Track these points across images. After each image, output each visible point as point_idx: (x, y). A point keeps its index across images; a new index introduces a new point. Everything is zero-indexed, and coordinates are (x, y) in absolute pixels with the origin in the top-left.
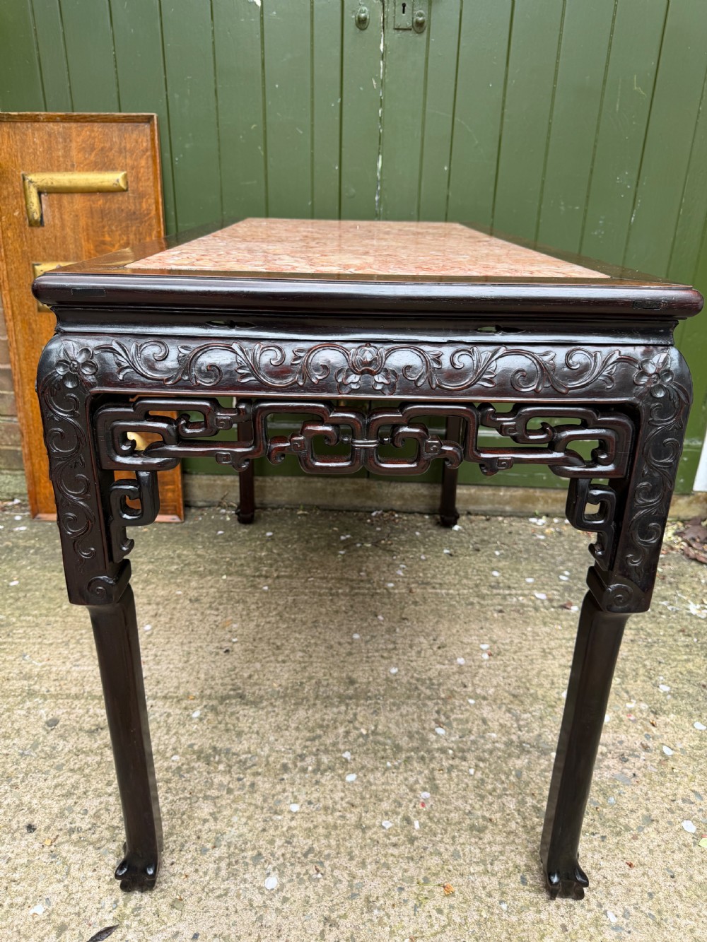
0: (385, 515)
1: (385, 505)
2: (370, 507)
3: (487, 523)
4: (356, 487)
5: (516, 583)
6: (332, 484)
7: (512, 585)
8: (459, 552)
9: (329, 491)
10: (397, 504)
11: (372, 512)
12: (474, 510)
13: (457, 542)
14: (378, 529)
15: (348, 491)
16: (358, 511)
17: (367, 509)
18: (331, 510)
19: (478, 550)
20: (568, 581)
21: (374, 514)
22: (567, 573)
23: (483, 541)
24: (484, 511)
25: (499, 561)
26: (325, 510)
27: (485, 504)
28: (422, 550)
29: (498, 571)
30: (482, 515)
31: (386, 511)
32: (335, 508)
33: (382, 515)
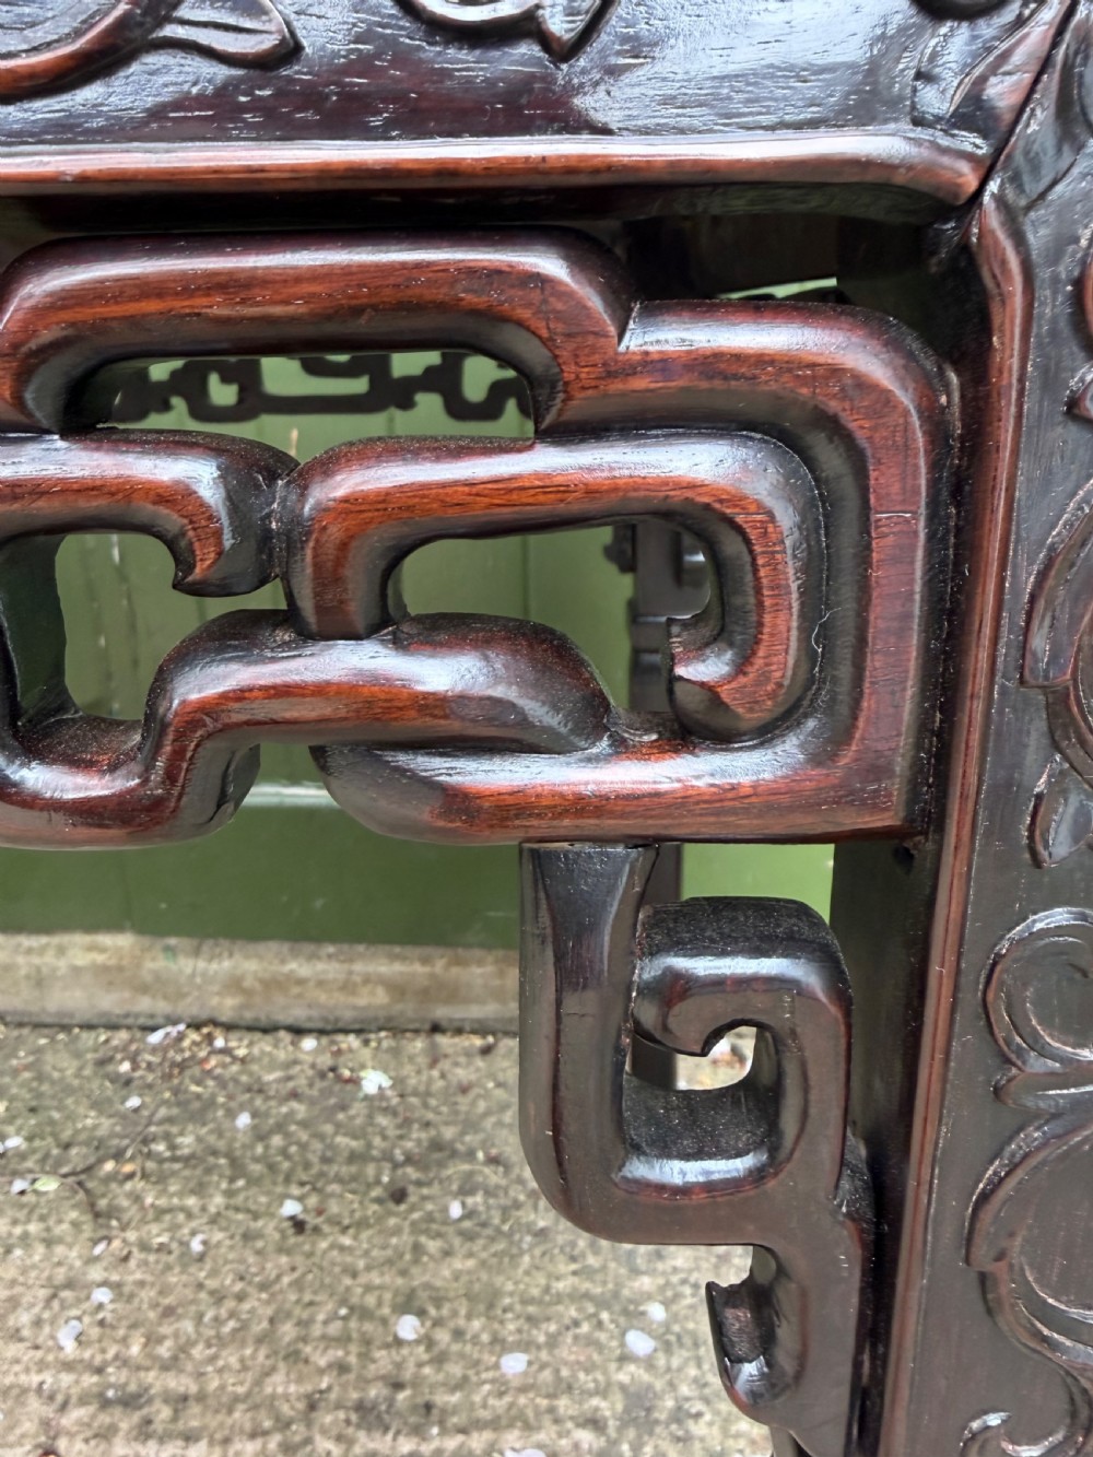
0: (194, 1036)
1: (191, 1008)
2: (152, 1016)
3: (480, 1063)
4: (100, 958)
5: (462, 1384)
6: (29, 951)
7: (443, 1399)
8: (334, 1208)
9: (23, 972)
10: (227, 1007)
11: (154, 1029)
12: (451, 1020)
13: (353, 1157)
14: (134, 1102)
15: (76, 971)
16: (113, 1027)
17: (142, 1021)
18: (38, 1026)
19: (399, 1196)
20: (649, 1364)
21: (155, 1038)
22: (657, 1312)
23: (437, 1145)
24: (478, 1021)
25: (447, 1253)
26: (21, 1025)
27: (480, 1001)
28: (217, 1201)
29: (421, 1313)
30: (474, 1032)
31: (196, 1025)
32: (49, 1020)
33: (181, 1037)
